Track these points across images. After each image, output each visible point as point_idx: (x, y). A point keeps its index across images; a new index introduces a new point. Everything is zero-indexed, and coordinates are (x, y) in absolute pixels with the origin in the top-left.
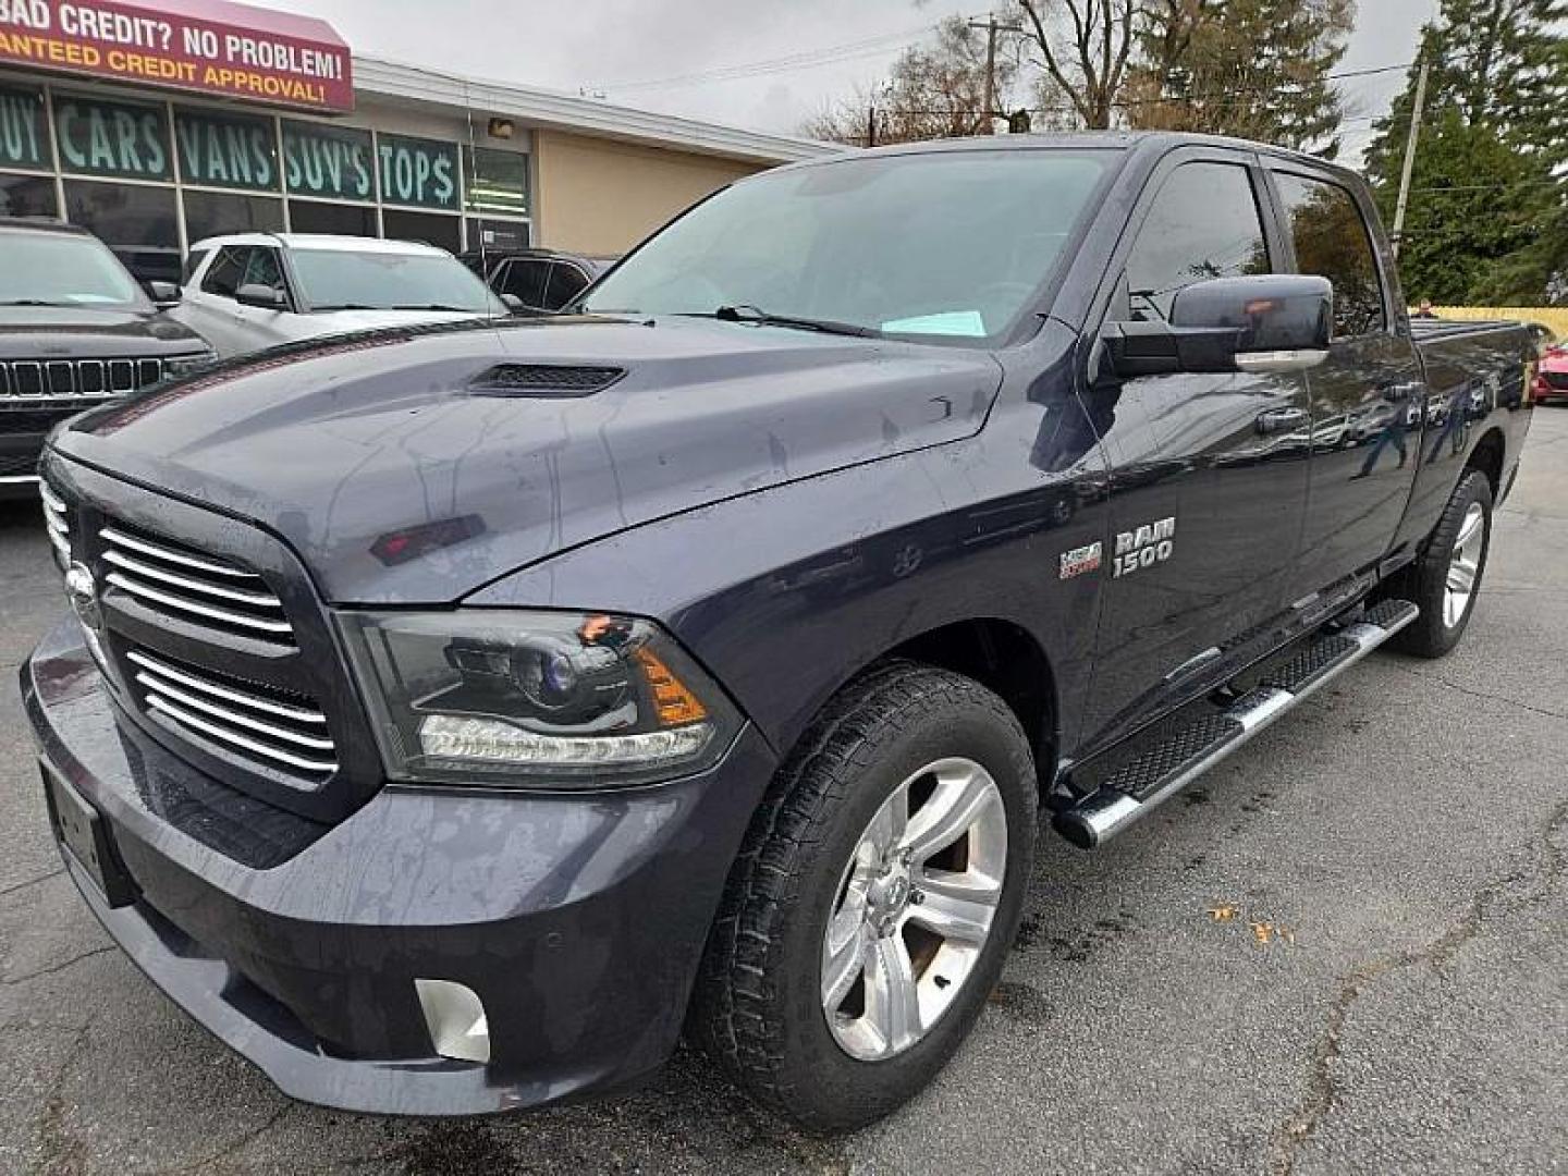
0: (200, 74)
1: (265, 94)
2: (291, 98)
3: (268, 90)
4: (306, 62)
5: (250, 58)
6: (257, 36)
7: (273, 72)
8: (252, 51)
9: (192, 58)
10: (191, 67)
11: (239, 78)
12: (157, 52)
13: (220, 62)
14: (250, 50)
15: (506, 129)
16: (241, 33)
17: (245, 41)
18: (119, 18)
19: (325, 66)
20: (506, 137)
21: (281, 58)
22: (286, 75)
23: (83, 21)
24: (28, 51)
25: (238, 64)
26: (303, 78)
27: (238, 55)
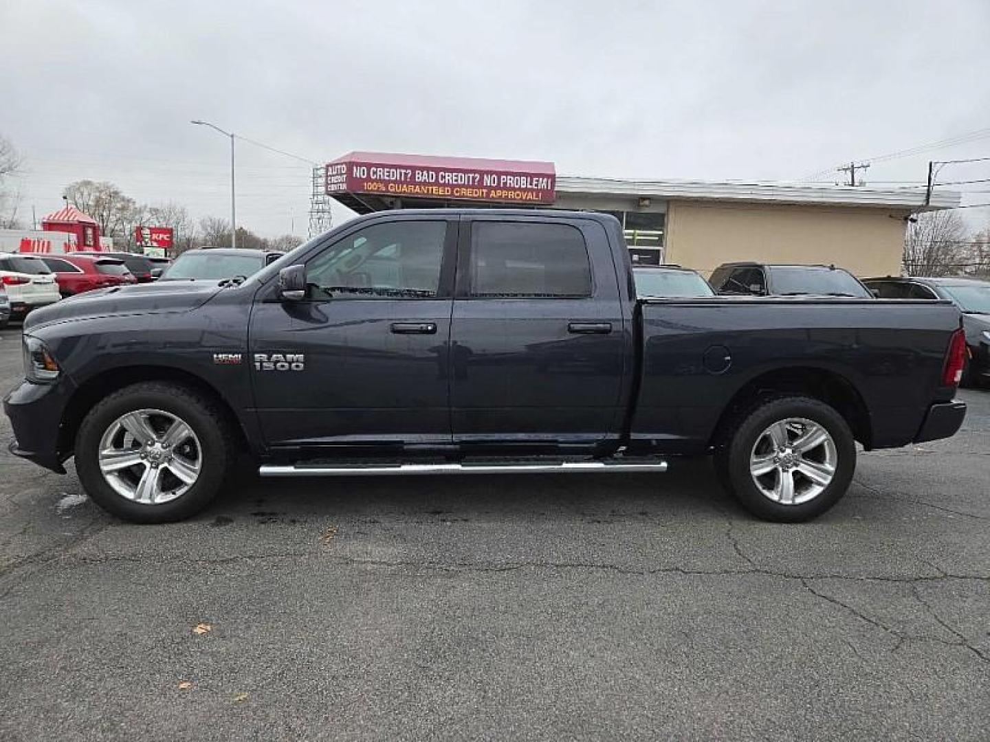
0: (488, 194)
1: (515, 199)
2: (526, 200)
3: (516, 197)
4: (535, 183)
5: (510, 184)
6: (514, 174)
7: (520, 189)
8: (511, 182)
9: (486, 187)
10: (485, 191)
11: (504, 193)
12: (473, 187)
13: (498, 187)
14: (510, 181)
15: (647, 202)
16: (507, 174)
17: (509, 177)
18: (460, 174)
19: (543, 183)
20: (647, 206)
21: (523, 184)
22: (526, 190)
23: (447, 178)
24: (426, 192)
25: (505, 188)
26: (532, 190)
27: (505, 184)
